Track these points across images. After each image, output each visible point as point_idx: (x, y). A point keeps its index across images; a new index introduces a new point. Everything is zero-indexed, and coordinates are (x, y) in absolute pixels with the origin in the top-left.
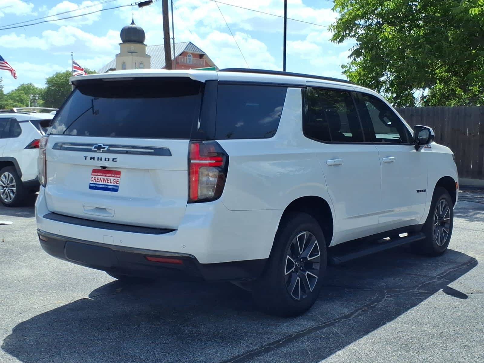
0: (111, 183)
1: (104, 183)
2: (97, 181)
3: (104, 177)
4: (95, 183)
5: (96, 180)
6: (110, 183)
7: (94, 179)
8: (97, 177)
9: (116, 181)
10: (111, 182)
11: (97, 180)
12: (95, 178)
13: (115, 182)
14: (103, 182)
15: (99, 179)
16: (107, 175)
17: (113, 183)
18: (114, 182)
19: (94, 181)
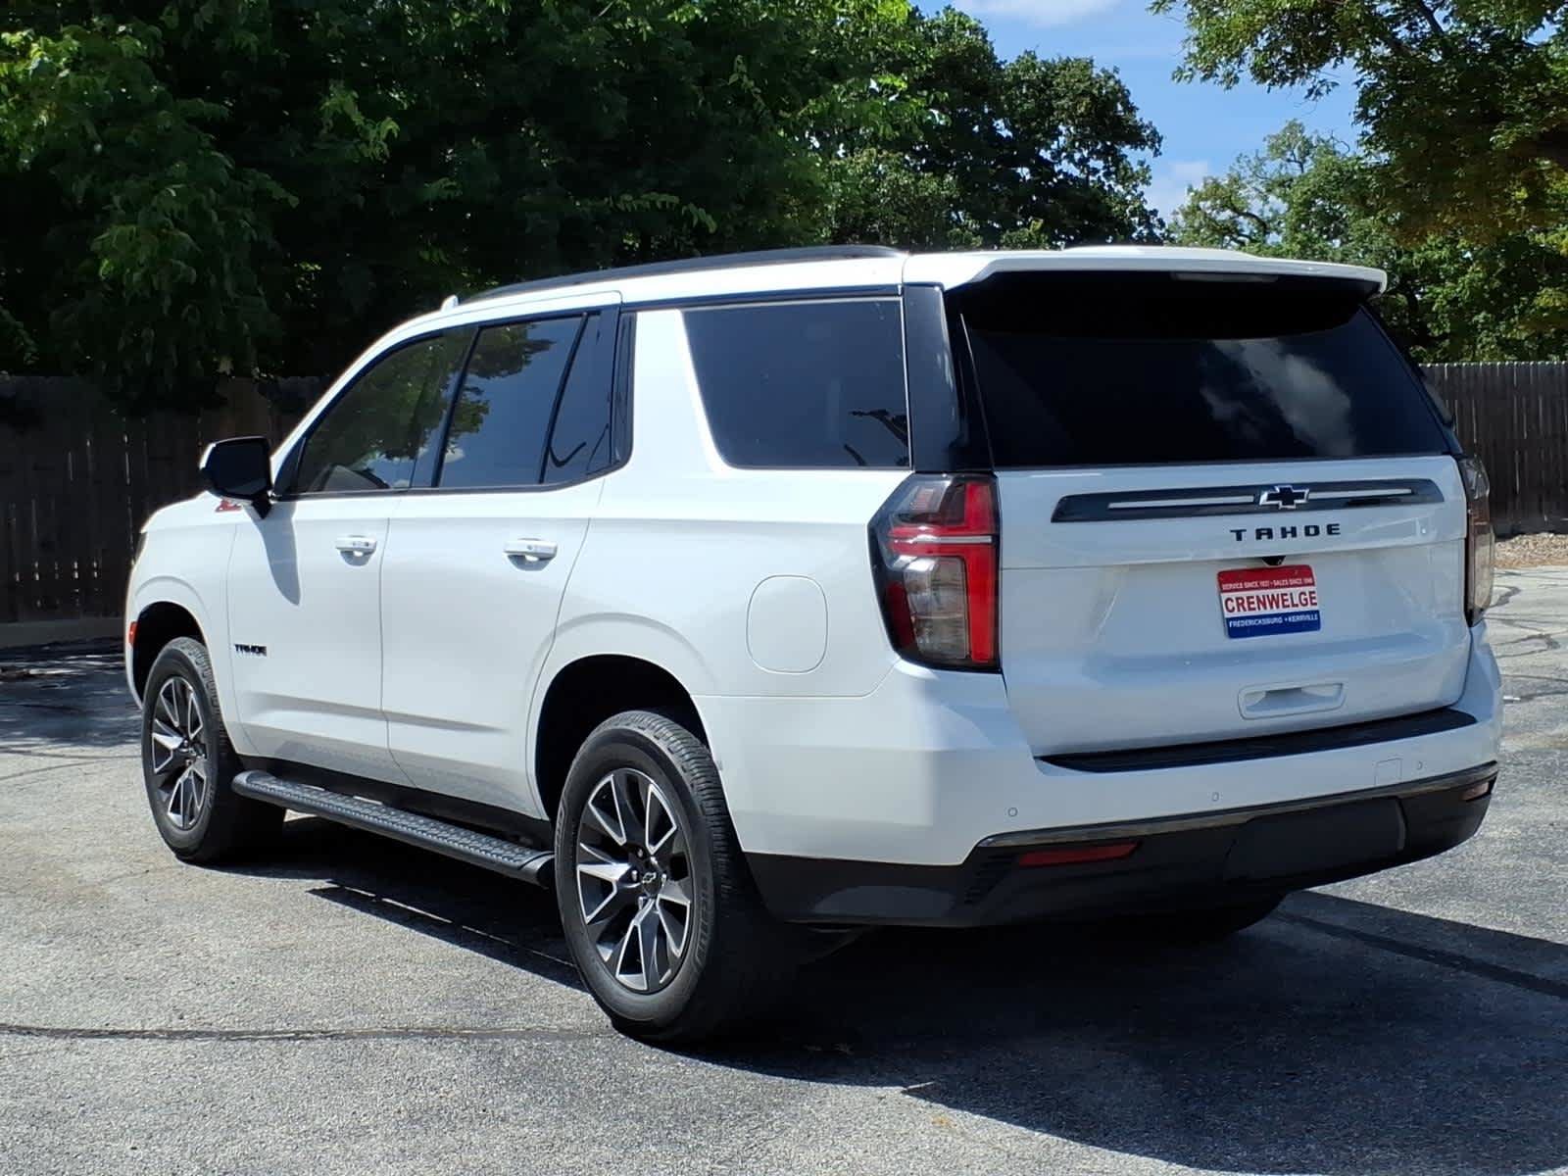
0: (1297, 605)
1: (1275, 611)
2: (1250, 609)
3: (1270, 592)
4: (1242, 614)
5: (1246, 605)
6: (1294, 605)
7: (1238, 604)
8: (1244, 594)
9: (1308, 596)
10: (1295, 603)
11: (1249, 603)
12: (1237, 599)
13: (1306, 600)
14: (1272, 607)
15: (1255, 600)
16: (1277, 583)
17: (1304, 605)
18: (1304, 602)
19: (1239, 610)
